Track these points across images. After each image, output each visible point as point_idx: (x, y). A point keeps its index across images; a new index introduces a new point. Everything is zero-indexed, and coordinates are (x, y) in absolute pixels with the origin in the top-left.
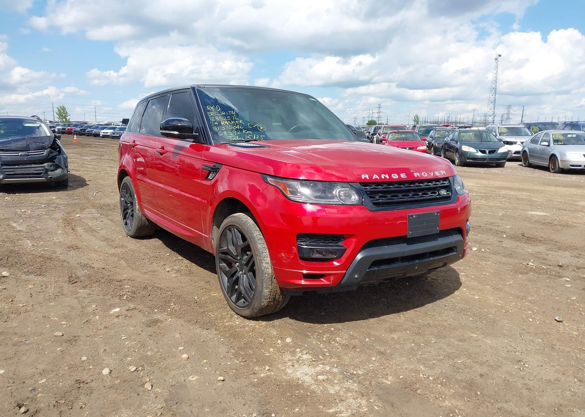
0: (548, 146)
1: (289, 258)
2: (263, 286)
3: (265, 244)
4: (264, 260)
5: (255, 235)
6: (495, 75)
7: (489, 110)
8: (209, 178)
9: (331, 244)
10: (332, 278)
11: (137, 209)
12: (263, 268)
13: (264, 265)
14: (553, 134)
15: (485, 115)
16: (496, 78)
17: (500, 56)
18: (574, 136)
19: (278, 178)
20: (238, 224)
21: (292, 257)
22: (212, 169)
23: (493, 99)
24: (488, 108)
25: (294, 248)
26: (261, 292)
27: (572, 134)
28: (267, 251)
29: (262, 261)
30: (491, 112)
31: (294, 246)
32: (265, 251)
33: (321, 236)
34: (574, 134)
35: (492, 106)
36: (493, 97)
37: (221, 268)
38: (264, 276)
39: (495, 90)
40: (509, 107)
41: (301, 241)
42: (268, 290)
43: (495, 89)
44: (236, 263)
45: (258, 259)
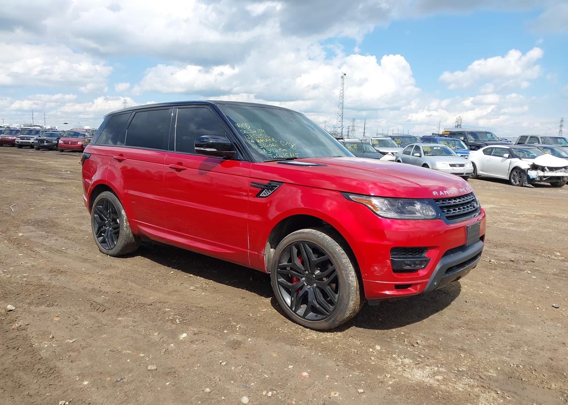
0: (420, 156)
1: (382, 271)
2: (349, 299)
3: (348, 258)
4: (350, 274)
5: (337, 250)
6: (342, 92)
7: (338, 122)
8: (261, 195)
9: (417, 256)
10: (419, 286)
11: (125, 226)
12: (350, 281)
13: (351, 278)
14: (422, 147)
15: (334, 127)
16: (343, 93)
17: (345, 75)
18: (439, 148)
19: (364, 196)
20: (313, 240)
21: (386, 269)
22: (267, 186)
23: (341, 113)
24: (337, 121)
25: (388, 261)
26: (347, 305)
27: (437, 147)
28: (351, 265)
29: (348, 275)
30: (340, 124)
31: (388, 260)
32: (350, 265)
33: (410, 249)
34: (439, 147)
35: (340, 118)
36: (340, 111)
37: (280, 283)
38: (351, 289)
39: (342, 105)
40: (354, 120)
41: (393, 255)
42: (353, 303)
43: (342, 103)
44: (302, 277)
45: (344, 273)
